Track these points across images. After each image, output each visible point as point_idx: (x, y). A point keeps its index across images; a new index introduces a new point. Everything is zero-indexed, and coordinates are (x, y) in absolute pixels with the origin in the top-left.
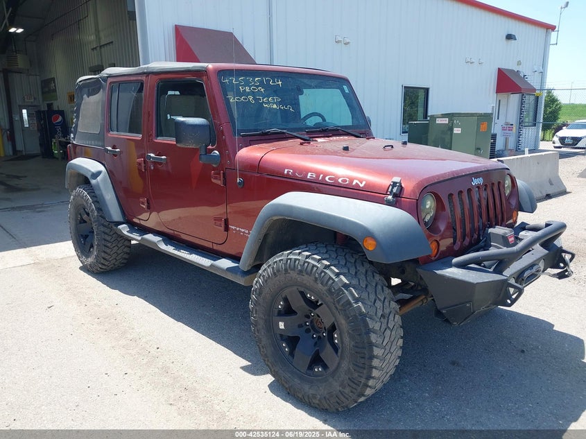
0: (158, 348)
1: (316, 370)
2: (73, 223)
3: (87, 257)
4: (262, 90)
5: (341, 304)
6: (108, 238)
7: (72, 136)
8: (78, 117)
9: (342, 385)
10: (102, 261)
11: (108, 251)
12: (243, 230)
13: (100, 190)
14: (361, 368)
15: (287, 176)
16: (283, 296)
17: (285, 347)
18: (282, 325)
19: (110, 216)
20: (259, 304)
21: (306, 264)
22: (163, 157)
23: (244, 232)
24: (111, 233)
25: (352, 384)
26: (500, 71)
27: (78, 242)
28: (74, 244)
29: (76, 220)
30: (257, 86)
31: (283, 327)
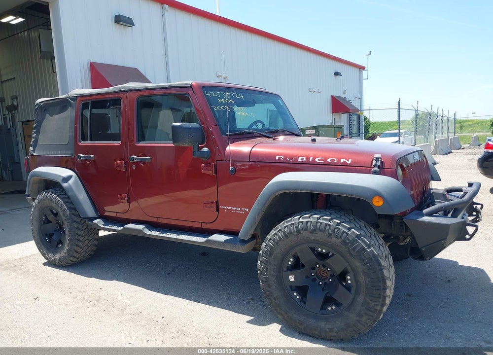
0: (163, 318)
1: (330, 309)
2: (36, 224)
3: (54, 253)
4: (233, 101)
5: (356, 250)
6: (81, 233)
7: (31, 148)
8: (38, 132)
9: (359, 315)
10: (75, 254)
11: (80, 244)
12: (234, 209)
13: (73, 191)
14: (377, 298)
15: (280, 162)
16: (293, 253)
17: (296, 296)
18: (292, 278)
19: (85, 212)
20: (270, 263)
21: (319, 224)
22: (148, 157)
23: (236, 210)
24: (84, 229)
25: (368, 312)
26: (333, 97)
27: (41, 240)
28: (37, 244)
29: (40, 221)
30: (229, 99)
31: (293, 280)
